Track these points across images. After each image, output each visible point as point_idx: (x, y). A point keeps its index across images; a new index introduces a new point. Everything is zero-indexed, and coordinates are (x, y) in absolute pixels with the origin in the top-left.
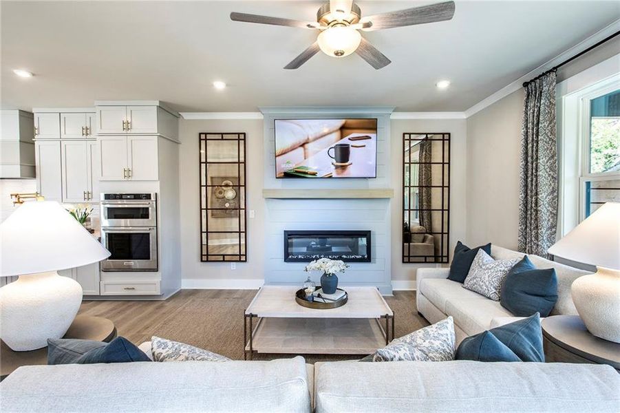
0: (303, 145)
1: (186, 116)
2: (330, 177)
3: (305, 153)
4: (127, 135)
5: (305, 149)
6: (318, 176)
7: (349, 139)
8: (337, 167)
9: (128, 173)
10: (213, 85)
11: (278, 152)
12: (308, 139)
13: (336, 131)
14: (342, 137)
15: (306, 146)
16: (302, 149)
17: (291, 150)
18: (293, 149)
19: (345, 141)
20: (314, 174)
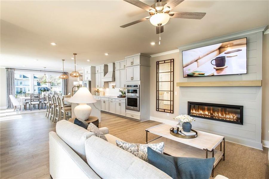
0: (196, 61)
1: (152, 56)
2: (213, 75)
3: (198, 65)
4: (132, 66)
5: (197, 62)
6: (205, 75)
7: (225, 53)
8: (217, 70)
9: (132, 78)
10: (150, 44)
11: (184, 65)
12: (199, 57)
13: (216, 50)
14: (220, 53)
15: (198, 61)
16: (196, 62)
17: (190, 64)
18: (191, 63)
19: (222, 55)
20: (203, 74)
